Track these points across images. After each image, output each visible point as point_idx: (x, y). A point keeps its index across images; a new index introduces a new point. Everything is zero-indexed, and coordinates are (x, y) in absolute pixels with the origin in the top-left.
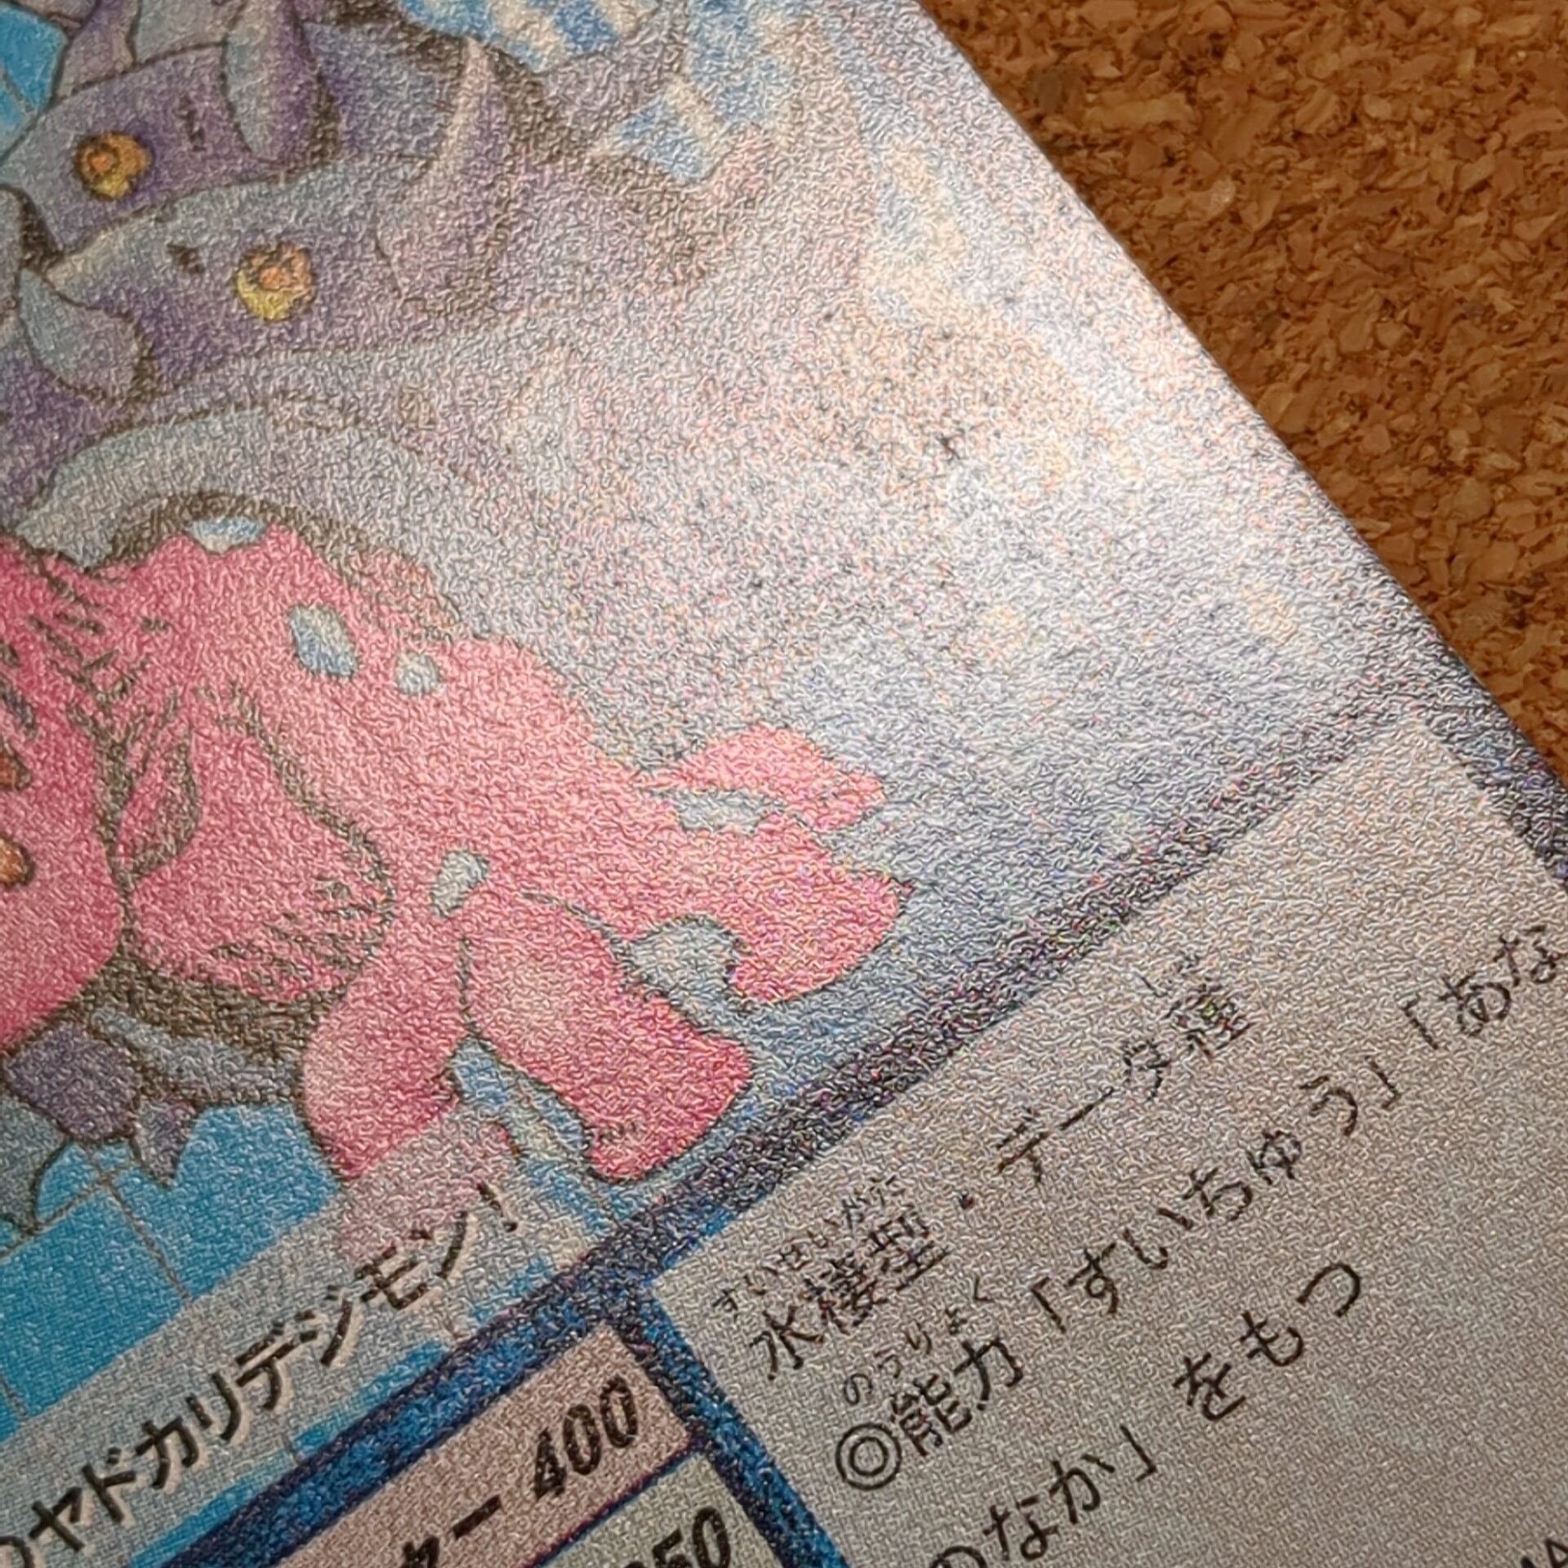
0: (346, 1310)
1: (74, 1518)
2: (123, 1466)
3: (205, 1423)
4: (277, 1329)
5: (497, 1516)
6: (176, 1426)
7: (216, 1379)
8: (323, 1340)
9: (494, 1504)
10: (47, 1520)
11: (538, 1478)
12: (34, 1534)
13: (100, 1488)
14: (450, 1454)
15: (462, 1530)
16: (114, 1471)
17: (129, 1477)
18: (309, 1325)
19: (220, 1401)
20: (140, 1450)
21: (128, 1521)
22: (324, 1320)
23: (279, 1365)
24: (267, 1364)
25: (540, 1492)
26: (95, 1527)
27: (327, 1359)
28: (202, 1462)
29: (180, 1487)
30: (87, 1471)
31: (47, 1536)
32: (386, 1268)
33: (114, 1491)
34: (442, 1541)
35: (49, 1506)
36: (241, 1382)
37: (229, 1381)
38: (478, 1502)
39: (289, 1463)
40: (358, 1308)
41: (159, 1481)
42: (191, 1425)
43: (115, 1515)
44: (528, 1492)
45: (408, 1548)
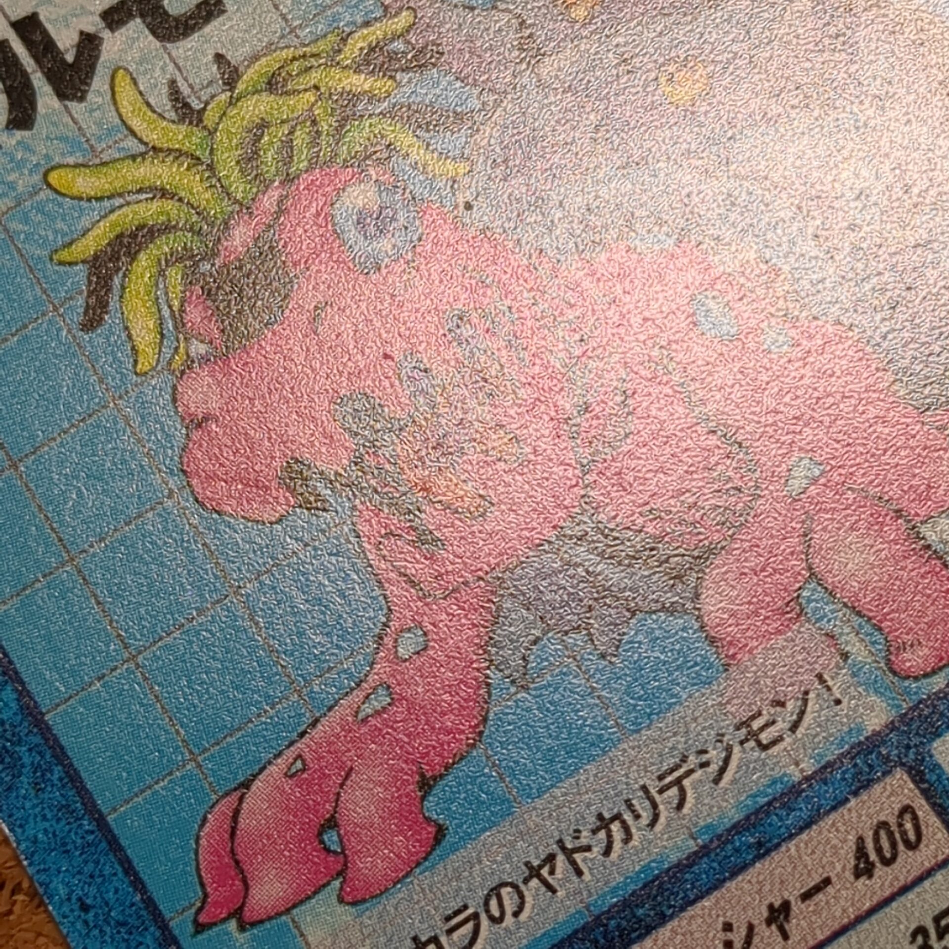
0: (729, 750)
1: (552, 872)
2: (584, 841)
3: (637, 817)
4: (684, 759)
5: (830, 889)
6: (617, 817)
7: (644, 788)
8: (714, 768)
9: (827, 881)
10: (534, 872)
11: (856, 867)
12: (526, 881)
13: (569, 853)
14: (797, 846)
15: (806, 896)
16: (577, 843)
17: (588, 848)
18: (705, 758)
19: (647, 803)
20: (594, 832)
21: (587, 877)
22: (715, 755)
23: (686, 782)
24: (678, 782)
25: (857, 876)
26: (567, 880)
27: (717, 781)
28: (635, 842)
29: (621, 857)
30: (560, 843)
31: (535, 882)
32: (756, 725)
33: (578, 857)
34: (793, 903)
35: (536, 863)
36: (661, 791)
37: (653, 792)
38: (816, 879)
39: (692, 846)
40: (737, 749)
41: (607, 852)
42: (628, 817)
43: (579, 873)
44: (849, 875)
45: (771, 907)
